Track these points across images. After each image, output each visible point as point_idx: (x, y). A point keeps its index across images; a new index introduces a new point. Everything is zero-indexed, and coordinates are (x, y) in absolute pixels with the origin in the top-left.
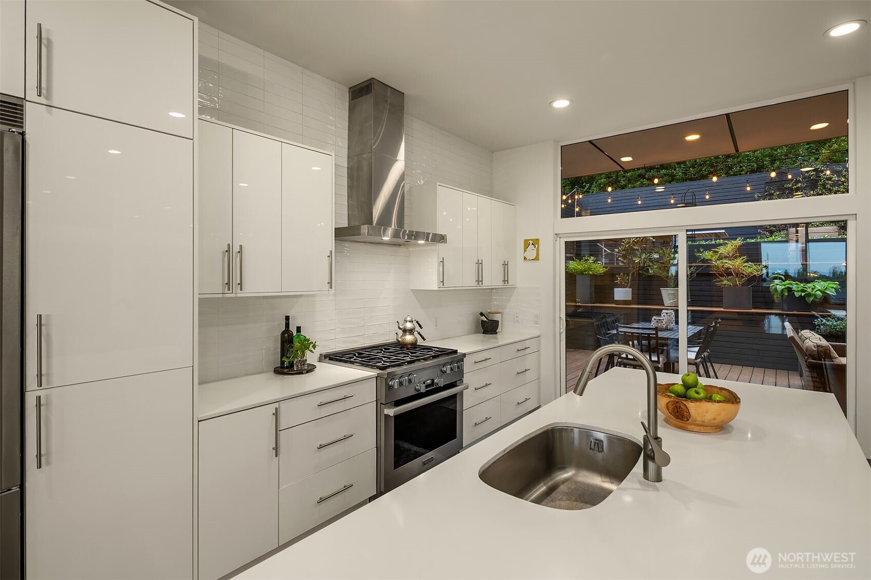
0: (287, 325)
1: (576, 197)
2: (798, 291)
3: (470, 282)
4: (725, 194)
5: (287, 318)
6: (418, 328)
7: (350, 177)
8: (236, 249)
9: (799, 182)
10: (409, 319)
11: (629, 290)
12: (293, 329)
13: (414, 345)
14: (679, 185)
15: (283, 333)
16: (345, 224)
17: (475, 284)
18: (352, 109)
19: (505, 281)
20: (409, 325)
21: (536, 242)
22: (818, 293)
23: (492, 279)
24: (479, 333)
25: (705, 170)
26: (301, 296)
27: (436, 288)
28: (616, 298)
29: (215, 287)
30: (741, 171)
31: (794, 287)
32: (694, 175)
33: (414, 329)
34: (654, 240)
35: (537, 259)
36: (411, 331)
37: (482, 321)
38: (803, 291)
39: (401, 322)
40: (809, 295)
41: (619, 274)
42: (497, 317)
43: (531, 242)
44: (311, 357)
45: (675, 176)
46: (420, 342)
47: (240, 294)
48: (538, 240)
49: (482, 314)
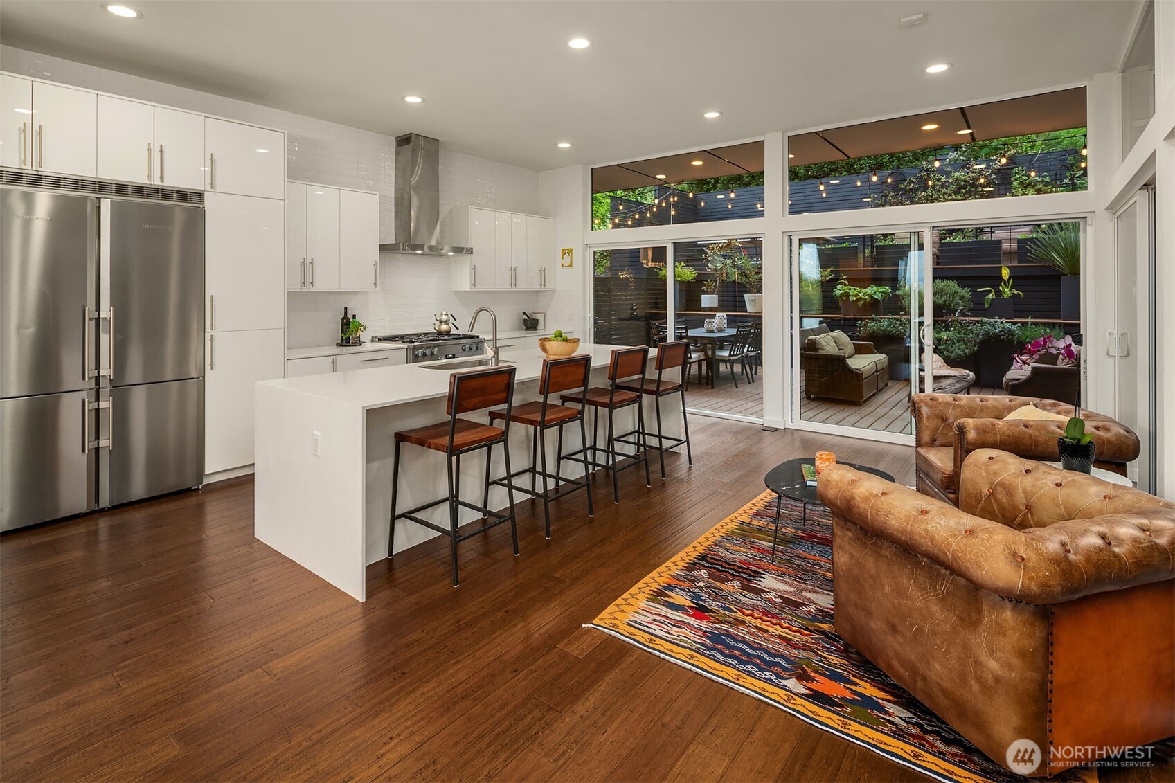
0: (346, 313)
1: (672, 200)
2: (853, 296)
3: (504, 284)
4: (845, 194)
5: (346, 308)
6: (452, 320)
7: (397, 205)
8: (309, 261)
9: (912, 182)
10: (444, 313)
11: (715, 297)
12: (350, 316)
13: (448, 333)
14: (803, 182)
15: (343, 319)
16: (391, 240)
17: (509, 286)
18: (397, 154)
19: (543, 284)
20: (444, 318)
21: (570, 251)
22: (867, 297)
23: (528, 282)
24: (522, 330)
25: (827, 167)
26: (356, 293)
27: (468, 289)
28: (703, 305)
29: (296, 285)
30: (863, 169)
31: (851, 292)
32: (817, 173)
33: (449, 320)
34: (740, 246)
35: (571, 265)
36: (446, 322)
37: (525, 320)
38: (857, 295)
39: (438, 315)
40: (860, 299)
41: (707, 281)
42: (540, 317)
43: (567, 251)
44: (365, 336)
45: (798, 173)
46: (454, 331)
47: (312, 290)
48: (571, 249)
49: (524, 313)
